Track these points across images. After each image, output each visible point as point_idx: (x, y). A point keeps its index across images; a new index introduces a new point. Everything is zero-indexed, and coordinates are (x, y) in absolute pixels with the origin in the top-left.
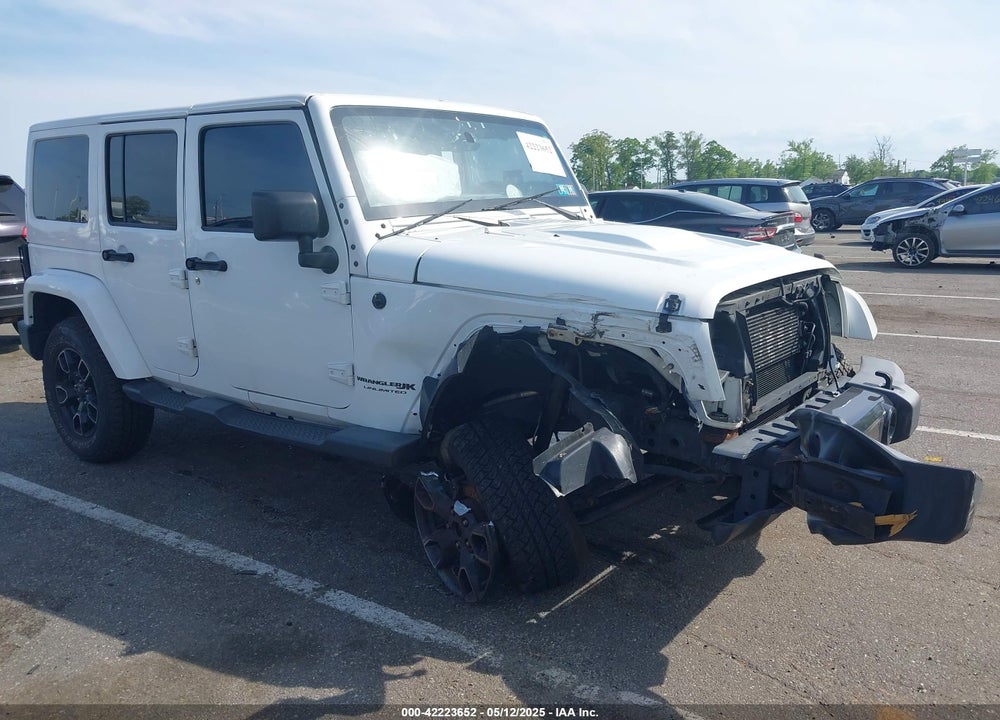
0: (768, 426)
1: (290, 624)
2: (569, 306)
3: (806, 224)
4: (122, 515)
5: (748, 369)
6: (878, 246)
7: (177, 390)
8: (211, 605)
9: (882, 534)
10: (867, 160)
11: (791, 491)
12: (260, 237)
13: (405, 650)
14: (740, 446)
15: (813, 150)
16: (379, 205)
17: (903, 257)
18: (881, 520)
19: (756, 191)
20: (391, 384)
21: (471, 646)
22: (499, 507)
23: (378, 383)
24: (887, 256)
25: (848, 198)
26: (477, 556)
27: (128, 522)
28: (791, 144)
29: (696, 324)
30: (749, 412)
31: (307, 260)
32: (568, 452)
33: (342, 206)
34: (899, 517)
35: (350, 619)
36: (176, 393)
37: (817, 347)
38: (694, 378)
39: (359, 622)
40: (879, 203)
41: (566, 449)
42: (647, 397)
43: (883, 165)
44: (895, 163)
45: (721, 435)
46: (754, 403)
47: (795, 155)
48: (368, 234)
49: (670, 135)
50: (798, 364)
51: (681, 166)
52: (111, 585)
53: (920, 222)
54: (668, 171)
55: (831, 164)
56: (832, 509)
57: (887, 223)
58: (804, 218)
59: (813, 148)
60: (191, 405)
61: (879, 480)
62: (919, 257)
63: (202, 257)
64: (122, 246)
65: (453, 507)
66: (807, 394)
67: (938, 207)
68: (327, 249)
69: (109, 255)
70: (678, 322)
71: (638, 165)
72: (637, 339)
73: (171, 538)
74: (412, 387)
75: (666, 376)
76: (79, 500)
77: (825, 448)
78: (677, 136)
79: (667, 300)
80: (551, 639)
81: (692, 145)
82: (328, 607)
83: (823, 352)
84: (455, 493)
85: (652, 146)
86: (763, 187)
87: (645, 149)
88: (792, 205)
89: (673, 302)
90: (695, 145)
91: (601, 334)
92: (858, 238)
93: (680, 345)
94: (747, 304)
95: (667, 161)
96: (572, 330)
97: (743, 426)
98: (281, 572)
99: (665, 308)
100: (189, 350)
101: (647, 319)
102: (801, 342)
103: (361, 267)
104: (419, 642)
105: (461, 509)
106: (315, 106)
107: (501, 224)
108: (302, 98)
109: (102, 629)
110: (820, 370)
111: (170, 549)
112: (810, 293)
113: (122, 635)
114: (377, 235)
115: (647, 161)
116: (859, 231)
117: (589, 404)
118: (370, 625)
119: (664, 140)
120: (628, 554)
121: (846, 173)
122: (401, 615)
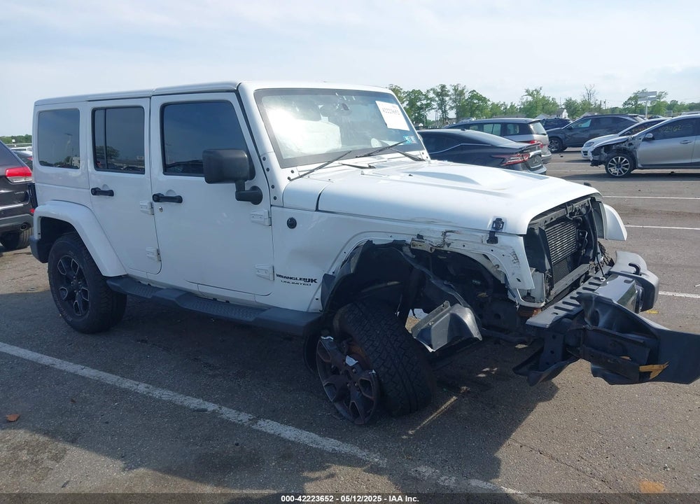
0: (560, 304)
1: (237, 445)
2: (427, 226)
3: (546, 149)
4: (105, 373)
5: (548, 266)
6: (595, 163)
7: (145, 283)
8: (180, 434)
9: (644, 378)
10: (579, 101)
11: (579, 349)
12: (209, 181)
13: (319, 460)
14: (544, 319)
15: (542, 95)
16: (289, 157)
17: (612, 170)
18: (643, 368)
19: (510, 127)
20: (300, 279)
21: (365, 454)
22: (378, 360)
23: (291, 278)
24: (601, 169)
25: (570, 129)
26: (364, 394)
27: (111, 379)
28: (527, 91)
29: (514, 238)
30: (548, 294)
31: (241, 196)
32: (435, 321)
33: (264, 159)
34: (656, 367)
35: (278, 439)
36: (145, 285)
37: (589, 247)
38: (513, 274)
39: (284, 441)
40: (592, 132)
41: (433, 319)
42: (476, 285)
43: (590, 104)
44: (598, 103)
45: (530, 311)
46: (551, 289)
47: (530, 98)
48: (283, 177)
49: (443, 87)
50: (576, 260)
51: (451, 108)
52: (107, 423)
53: (623, 145)
54: (443, 112)
55: (555, 104)
56: (609, 361)
57: (601, 147)
58: (545, 145)
59: (542, 93)
60: (158, 294)
61: (642, 341)
62: (623, 169)
63: (164, 193)
64: (104, 186)
65: (345, 361)
66: (582, 280)
67: (634, 135)
68: (255, 188)
69: (96, 192)
70: (502, 236)
71: (422, 108)
72: (473, 248)
73: (142, 388)
74: (315, 281)
75: (492, 272)
76: (71, 364)
77: (603, 320)
78: (448, 88)
79: (494, 222)
80: (417, 446)
81: (459, 93)
82: (261, 432)
83: (592, 251)
84: (346, 351)
85: (431, 95)
86: (515, 124)
87: (427, 97)
88: (536, 136)
89: (499, 223)
90: (461, 93)
91: (449, 245)
92: (580, 157)
93: (503, 252)
94: (546, 222)
95: (442, 105)
96: (428, 242)
97: (545, 305)
98: (224, 409)
99: (493, 227)
100: (155, 256)
101: (480, 234)
102: (577, 244)
103: (278, 201)
104: (328, 453)
105: (351, 361)
106: (243, 90)
107: (370, 167)
108: (234, 85)
109: (108, 454)
110: (591, 263)
111: (143, 395)
112: (584, 211)
113: (123, 457)
114: (289, 178)
115: (428, 105)
116: (580, 151)
117: (444, 288)
118: (293, 442)
119: (439, 90)
120: (465, 388)
121: (565, 110)
122: (313, 435)
